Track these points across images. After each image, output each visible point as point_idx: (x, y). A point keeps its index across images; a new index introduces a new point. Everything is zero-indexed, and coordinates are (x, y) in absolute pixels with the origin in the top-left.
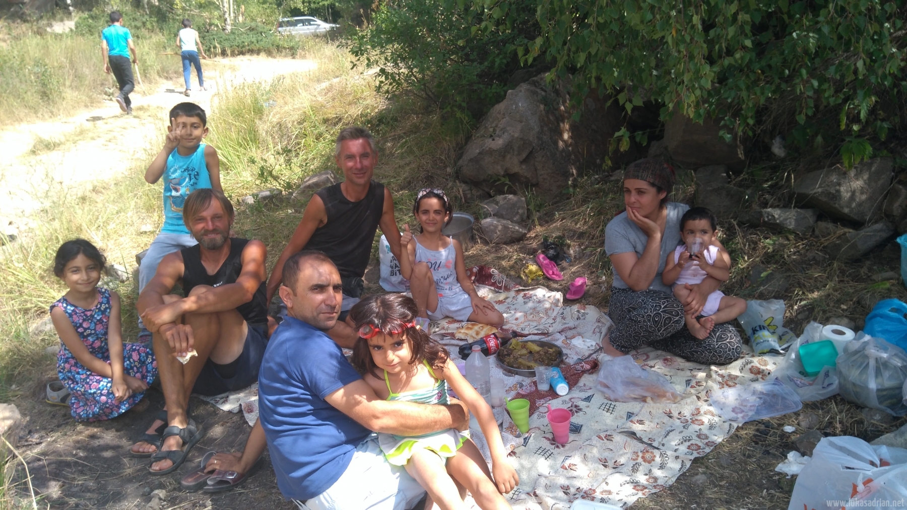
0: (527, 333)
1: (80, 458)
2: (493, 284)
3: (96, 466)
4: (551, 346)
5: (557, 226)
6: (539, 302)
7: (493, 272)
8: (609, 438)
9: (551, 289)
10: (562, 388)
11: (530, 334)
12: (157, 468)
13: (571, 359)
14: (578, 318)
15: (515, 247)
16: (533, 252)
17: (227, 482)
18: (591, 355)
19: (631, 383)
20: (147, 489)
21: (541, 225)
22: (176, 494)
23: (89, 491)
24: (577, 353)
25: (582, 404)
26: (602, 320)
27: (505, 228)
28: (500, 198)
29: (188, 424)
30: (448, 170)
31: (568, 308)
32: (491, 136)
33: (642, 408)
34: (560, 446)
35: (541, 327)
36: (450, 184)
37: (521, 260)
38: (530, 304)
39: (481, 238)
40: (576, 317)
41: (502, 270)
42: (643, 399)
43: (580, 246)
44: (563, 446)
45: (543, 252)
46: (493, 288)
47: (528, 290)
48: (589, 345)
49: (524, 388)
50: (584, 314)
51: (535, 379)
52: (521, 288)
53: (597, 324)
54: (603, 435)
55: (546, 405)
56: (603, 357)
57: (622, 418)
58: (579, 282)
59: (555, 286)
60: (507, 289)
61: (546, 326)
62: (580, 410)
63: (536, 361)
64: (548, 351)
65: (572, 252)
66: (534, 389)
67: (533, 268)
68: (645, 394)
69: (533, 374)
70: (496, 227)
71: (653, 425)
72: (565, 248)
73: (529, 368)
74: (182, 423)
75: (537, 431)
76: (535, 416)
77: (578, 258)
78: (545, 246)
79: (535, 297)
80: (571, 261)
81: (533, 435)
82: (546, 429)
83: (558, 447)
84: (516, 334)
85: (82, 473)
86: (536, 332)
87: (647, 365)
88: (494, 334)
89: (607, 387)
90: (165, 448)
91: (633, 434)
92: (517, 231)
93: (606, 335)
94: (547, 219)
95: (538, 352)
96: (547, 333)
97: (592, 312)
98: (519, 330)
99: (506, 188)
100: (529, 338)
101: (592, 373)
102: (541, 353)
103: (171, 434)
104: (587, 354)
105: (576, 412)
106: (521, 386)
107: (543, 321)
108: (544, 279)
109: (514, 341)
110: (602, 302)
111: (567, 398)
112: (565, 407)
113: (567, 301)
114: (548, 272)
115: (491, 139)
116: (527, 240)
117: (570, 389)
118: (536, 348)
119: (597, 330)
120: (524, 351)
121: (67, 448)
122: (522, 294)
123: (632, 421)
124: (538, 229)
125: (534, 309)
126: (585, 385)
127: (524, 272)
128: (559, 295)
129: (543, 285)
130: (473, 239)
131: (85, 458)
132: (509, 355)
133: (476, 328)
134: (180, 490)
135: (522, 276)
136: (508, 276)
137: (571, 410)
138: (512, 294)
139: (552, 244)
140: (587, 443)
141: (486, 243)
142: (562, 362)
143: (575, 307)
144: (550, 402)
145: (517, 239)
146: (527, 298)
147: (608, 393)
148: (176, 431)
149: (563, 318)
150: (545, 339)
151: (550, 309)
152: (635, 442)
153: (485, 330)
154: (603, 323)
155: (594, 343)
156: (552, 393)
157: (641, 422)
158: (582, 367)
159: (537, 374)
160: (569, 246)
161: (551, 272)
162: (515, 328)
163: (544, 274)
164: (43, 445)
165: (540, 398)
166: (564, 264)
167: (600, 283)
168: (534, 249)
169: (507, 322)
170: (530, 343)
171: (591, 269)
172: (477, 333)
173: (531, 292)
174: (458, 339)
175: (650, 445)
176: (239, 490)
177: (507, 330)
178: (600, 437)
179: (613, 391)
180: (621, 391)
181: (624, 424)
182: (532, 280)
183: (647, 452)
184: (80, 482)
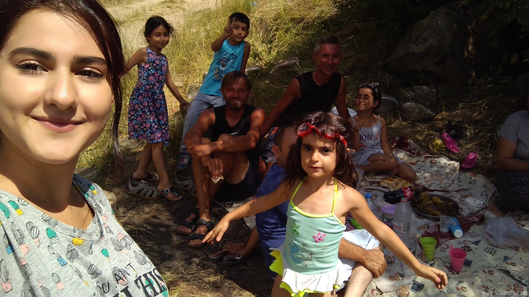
0: (433, 189)
1: (148, 230)
2: (409, 151)
3: (157, 236)
4: (450, 200)
5: (458, 113)
6: (442, 167)
7: (410, 141)
8: (491, 273)
9: (451, 159)
10: (458, 233)
11: (434, 190)
12: (193, 244)
13: (465, 212)
14: (470, 183)
15: (427, 125)
16: (439, 130)
17: (236, 260)
18: (479, 211)
19: (508, 236)
20: (188, 256)
21: (446, 111)
22: (205, 262)
23: (155, 252)
24: (469, 208)
25: (472, 246)
26: (488, 186)
27: (421, 111)
28: (416, 87)
29: (211, 219)
30: (380, 63)
31: (463, 175)
32: (414, 42)
33: (515, 254)
34: (455, 273)
35: (443, 186)
36: (380, 74)
37: (430, 135)
38: (435, 168)
39: (401, 116)
40: (468, 181)
41: (417, 141)
42: (517, 249)
43: (475, 129)
44: (458, 274)
45: (447, 132)
46: (408, 153)
47: (434, 157)
48: (478, 203)
49: (430, 229)
50: (474, 180)
51: (438, 223)
52: (429, 155)
53: (484, 189)
54: (486, 270)
55: (446, 243)
56: (488, 214)
57: (500, 259)
58: (472, 156)
59: (454, 157)
60: (419, 155)
61: (446, 185)
62: (471, 250)
63: (438, 210)
64: (448, 204)
65: (468, 134)
66: (437, 230)
67: (439, 142)
68: (518, 245)
69: (438, 220)
70: (414, 109)
71: (522, 268)
72: (464, 130)
73: (434, 214)
74: (207, 217)
75: (440, 261)
76: (438, 250)
77: (472, 139)
78: (449, 127)
79: (439, 164)
80: (467, 140)
81: (436, 263)
82: (446, 260)
83: (454, 273)
84: (425, 189)
85: (150, 239)
86: (439, 189)
87: (520, 224)
88: (410, 187)
89: (491, 236)
90: (197, 232)
91: (507, 272)
92: (429, 114)
93: (491, 198)
94: (451, 107)
95: (441, 204)
96: (447, 191)
97: (480, 180)
98: (427, 186)
99: (422, 81)
100: (434, 193)
101: (479, 224)
102: (443, 205)
103: (202, 224)
104: (476, 210)
105: (468, 251)
106: (428, 227)
107: (444, 181)
108: (446, 150)
109: (424, 194)
110: (488, 173)
111: (462, 240)
112: (459, 246)
113: (462, 169)
114: (449, 146)
115: (414, 45)
116: (435, 120)
117: (464, 234)
118: (439, 201)
119: (484, 193)
120: (431, 202)
121: (140, 222)
122: (429, 160)
123: (507, 263)
124: (444, 113)
125: (438, 171)
126: (474, 232)
127: (432, 144)
128: (457, 164)
129: (446, 156)
130: (396, 117)
131: (151, 231)
132: (419, 203)
133: (396, 180)
134: (208, 261)
135: (430, 146)
136: (420, 146)
137: (464, 249)
138: (422, 159)
139: (454, 126)
140: (475, 274)
141: (404, 120)
142: (458, 214)
143: (468, 174)
144: (449, 241)
145: (427, 120)
146: (433, 164)
147: (492, 240)
148: (204, 222)
149: (459, 181)
150: (446, 195)
151: (449, 173)
152: (509, 278)
153: (402, 182)
154: (488, 188)
155: (482, 203)
156: (450, 235)
157: (514, 264)
158: (473, 219)
159: (441, 220)
160: (466, 129)
161: (451, 146)
162: (424, 184)
163: (446, 147)
164: (126, 218)
165: (442, 238)
166: (462, 142)
167: (488, 159)
168: (440, 128)
169: (418, 179)
170: (435, 197)
171: (481, 147)
172: (397, 185)
173: (436, 159)
174: (383, 187)
175: (520, 282)
176: (243, 267)
177: (418, 185)
178: (484, 271)
179: (496, 240)
180: (501, 240)
181: (501, 264)
182: (437, 150)
183: (518, 286)
184: (149, 245)
